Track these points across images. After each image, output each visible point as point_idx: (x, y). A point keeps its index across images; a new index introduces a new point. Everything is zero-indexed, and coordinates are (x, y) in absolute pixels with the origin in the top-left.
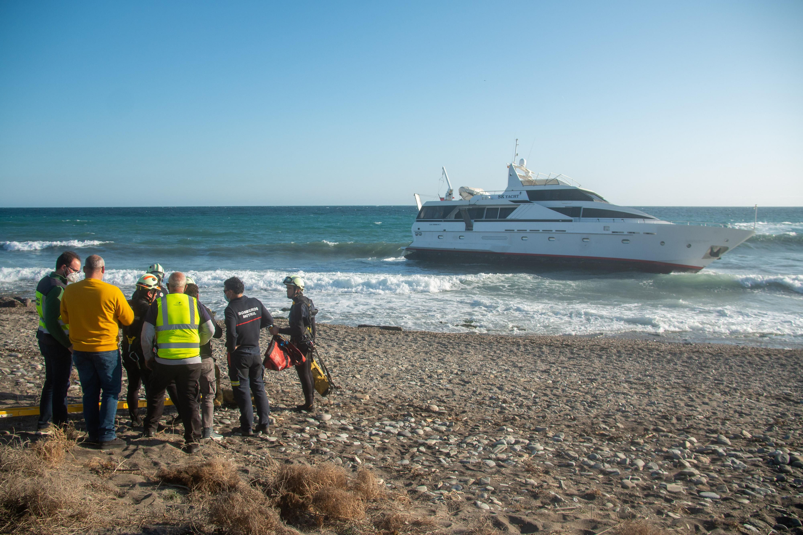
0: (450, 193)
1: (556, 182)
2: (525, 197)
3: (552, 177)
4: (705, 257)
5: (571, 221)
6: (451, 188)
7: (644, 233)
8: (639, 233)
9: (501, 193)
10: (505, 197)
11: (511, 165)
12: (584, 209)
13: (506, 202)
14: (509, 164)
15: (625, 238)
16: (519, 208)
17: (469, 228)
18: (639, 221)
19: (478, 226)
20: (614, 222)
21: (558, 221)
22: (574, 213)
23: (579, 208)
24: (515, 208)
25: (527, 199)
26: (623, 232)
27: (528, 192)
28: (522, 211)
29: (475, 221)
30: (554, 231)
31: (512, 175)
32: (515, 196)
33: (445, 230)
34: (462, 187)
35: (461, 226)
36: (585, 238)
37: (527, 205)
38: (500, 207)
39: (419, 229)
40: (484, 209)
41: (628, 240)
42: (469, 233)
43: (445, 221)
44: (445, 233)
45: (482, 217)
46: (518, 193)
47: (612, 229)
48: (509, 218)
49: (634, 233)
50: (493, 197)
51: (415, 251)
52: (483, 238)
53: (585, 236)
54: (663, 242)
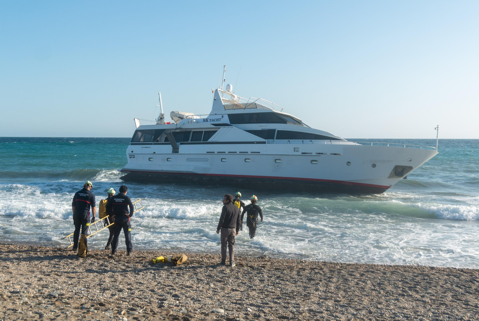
0: (161, 118)
1: (255, 105)
2: (226, 120)
3: (251, 101)
4: (390, 177)
5: (264, 143)
6: (162, 113)
7: (331, 154)
8: (326, 154)
9: (205, 117)
10: (209, 120)
11: (217, 90)
12: (278, 131)
13: (208, 126)
14: (214, 90)
15: (314, 158)
16: (219, 131)
17: (176, 150)
18: (326, 142)
19: (183, 148)
20: (303, 143)
21: (253, 143)
22: (268, 135)
23: (274, 131)
24: (216, 131)
25: (229, 123)
26: (312, 153)
27: (231, 116)
28: (221, 135)
29: (181, 144)
30: (249, 153)
31: (217, 100)
32: (217, 120)
33: (154, 153)
34: (173, 112)
35: (168, 148)
36: (277, 159)
37: (226, 128)
38: (204, 130)
39: (132, 152)
40: (190, 132)
41: (316, 161)
42: (175, 156)
43: (155, 144)
44: (155, 155)
45: (188, 140)
46: (220, 117)
47: (302, 150)
48: (210, 140)
49: (322, 154)
50: (198, 121)
51: (129, 172)
52: (188, 160)
53: (277, 157)
54: (349, 162)
